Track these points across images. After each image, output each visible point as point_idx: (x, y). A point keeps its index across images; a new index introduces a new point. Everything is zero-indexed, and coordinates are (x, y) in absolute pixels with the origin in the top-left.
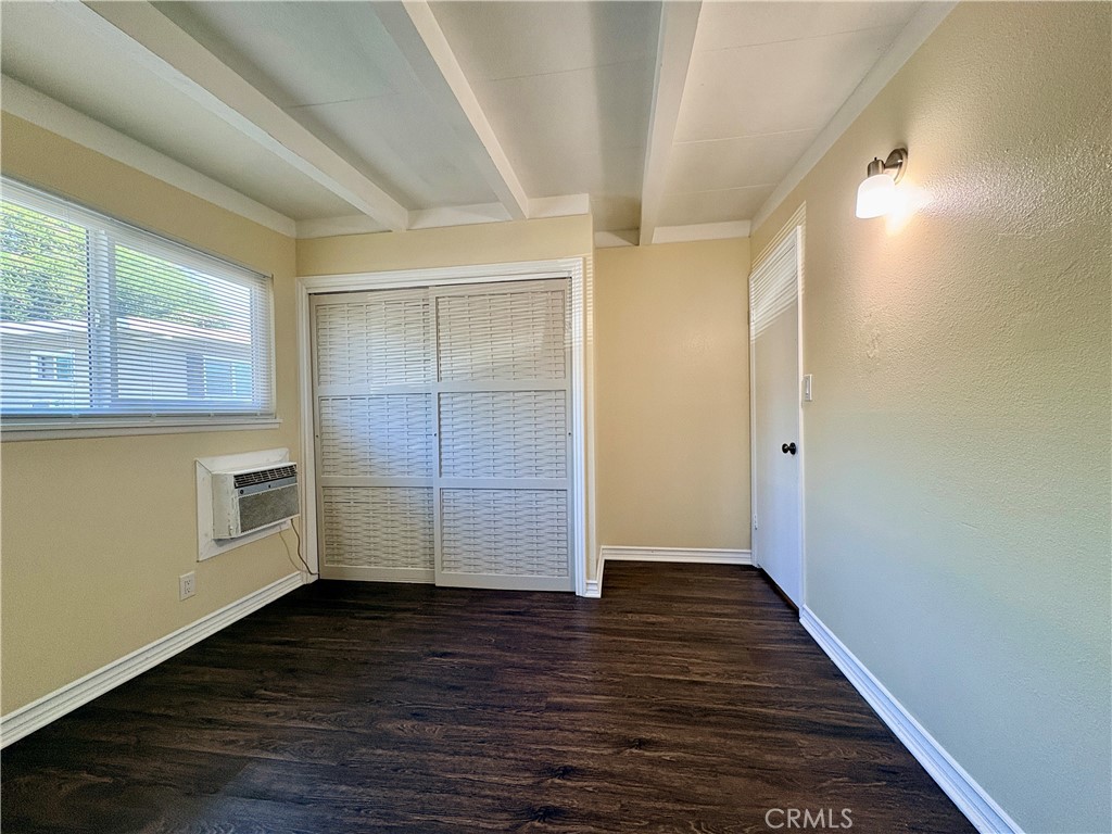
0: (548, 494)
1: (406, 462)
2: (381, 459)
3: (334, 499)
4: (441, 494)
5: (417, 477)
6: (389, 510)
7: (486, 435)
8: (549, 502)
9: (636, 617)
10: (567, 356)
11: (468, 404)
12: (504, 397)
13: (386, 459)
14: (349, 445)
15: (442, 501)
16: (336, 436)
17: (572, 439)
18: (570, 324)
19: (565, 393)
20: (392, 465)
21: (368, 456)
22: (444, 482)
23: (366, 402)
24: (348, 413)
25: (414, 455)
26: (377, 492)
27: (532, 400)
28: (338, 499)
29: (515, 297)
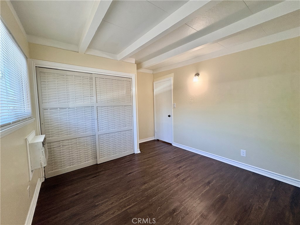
0: (128, 131)
1: (84, 129)
2: (74, 129)
3: (52, 147)
4: (99, 136)
5: (89, 133)
6: (78, 145)
7: (112, 118)
8: (128, 133)
9: (152, 153)
10: (131, 97)
11: (106, 110)
12: (116, 108)
13: (77, 129)
14: (59, 126)
15: (99, 138)
16: (52, 123)
17: (133, 118)
18: (132, 90)
19: (131, 106)
20: (79, 130)
21: (68, 128)
22: (100, 132)
23: (67, 110)
24: (58, 114)
25: (87, 126)
26: (73, 140)
27: (124, 108)
28: (54, 146)
29: (118, 81)
